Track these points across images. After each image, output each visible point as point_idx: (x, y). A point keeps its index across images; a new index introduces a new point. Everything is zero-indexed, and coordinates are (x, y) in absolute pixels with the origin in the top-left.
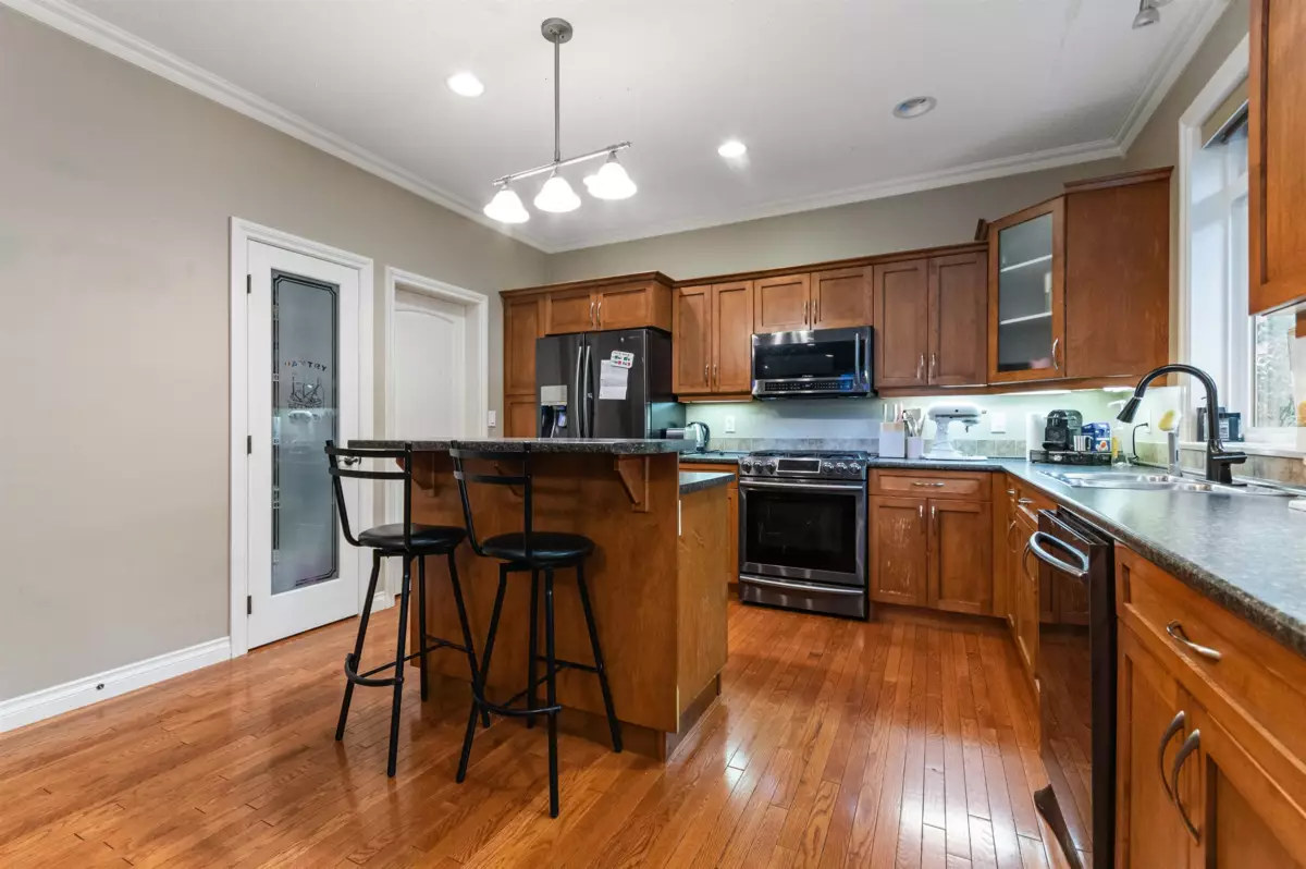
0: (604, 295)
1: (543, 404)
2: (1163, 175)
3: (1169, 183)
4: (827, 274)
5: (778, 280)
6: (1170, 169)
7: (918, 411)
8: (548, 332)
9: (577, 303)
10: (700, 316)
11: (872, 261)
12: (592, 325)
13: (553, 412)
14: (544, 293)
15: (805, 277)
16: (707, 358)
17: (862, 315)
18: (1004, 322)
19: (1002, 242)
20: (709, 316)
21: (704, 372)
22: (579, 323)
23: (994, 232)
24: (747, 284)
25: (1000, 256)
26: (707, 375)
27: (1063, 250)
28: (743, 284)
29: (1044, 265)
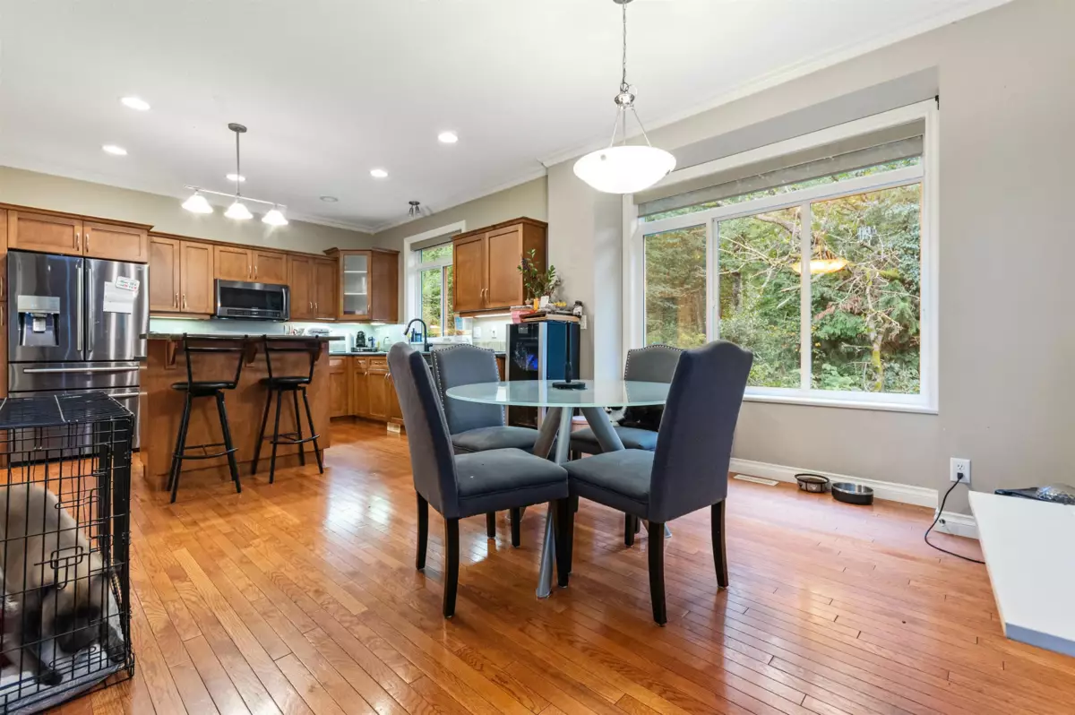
0: (93, 229)
2: (395, 254)
3: (397, 257)
5: (231, 249)
6: (398, 253)
9: (55, 228)
10: (169, 259)
11: (287, 253)
12: (78, 249)
13: (24, 318)
14: (8, 210)
15: (249, 252)
16: (177, 288)
17: (281, 279)
18: (346, 294)
19: (345, 260)
20: (177, 261)
21: (174, 297)
22: (60, 245)
23: (342, 254)
24: (210, 247)
25: (344, 265)
26: (177, 299)
27: (372, 271)
28: (206, 246)
29: (363, 275)
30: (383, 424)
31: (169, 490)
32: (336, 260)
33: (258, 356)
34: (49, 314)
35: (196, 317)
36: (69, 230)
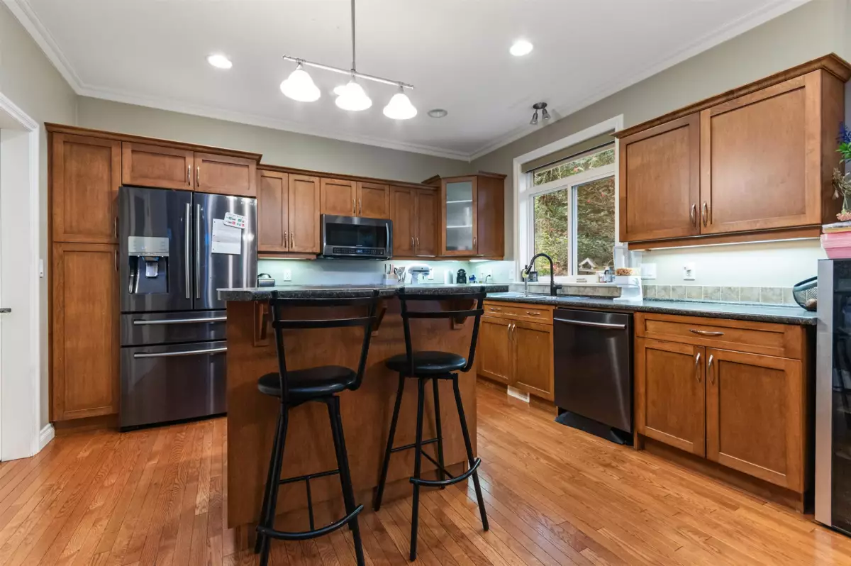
0: (203, 161)
1: (130, 254)
2: (501, 177)
3: (504, 182)
4: (367, 185)
5: (337, 181)
6: (505, 176)
7: (403, 268)
8: (127, 180)
9: (167, 161)
10: (278, 195)
11: (390, 183)
12: (189, 184)
13: (136, 263)
14: (122, 141)
15: (353, 183)
16: (285, 228)
17: (384, 213)
18: (448, 227)
19: (447, 188)
20: (286, 196)
21: (283, 237)
22: (171, 179)
23: (443, 183)
24: (316, 179)
25: (446, 195)
26: (286, 239)
27: (477, 199)
28: (312, 179)
29: (467, 204)
30: (502, 386)
31: (257, 552)
32: (437, 190)
33: (386, 318)
34: (160, 258)
35: (304, 257)
36: (180, 161)
